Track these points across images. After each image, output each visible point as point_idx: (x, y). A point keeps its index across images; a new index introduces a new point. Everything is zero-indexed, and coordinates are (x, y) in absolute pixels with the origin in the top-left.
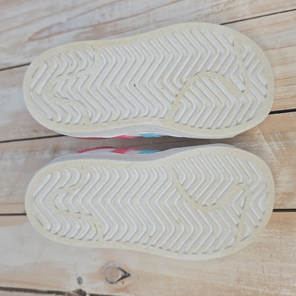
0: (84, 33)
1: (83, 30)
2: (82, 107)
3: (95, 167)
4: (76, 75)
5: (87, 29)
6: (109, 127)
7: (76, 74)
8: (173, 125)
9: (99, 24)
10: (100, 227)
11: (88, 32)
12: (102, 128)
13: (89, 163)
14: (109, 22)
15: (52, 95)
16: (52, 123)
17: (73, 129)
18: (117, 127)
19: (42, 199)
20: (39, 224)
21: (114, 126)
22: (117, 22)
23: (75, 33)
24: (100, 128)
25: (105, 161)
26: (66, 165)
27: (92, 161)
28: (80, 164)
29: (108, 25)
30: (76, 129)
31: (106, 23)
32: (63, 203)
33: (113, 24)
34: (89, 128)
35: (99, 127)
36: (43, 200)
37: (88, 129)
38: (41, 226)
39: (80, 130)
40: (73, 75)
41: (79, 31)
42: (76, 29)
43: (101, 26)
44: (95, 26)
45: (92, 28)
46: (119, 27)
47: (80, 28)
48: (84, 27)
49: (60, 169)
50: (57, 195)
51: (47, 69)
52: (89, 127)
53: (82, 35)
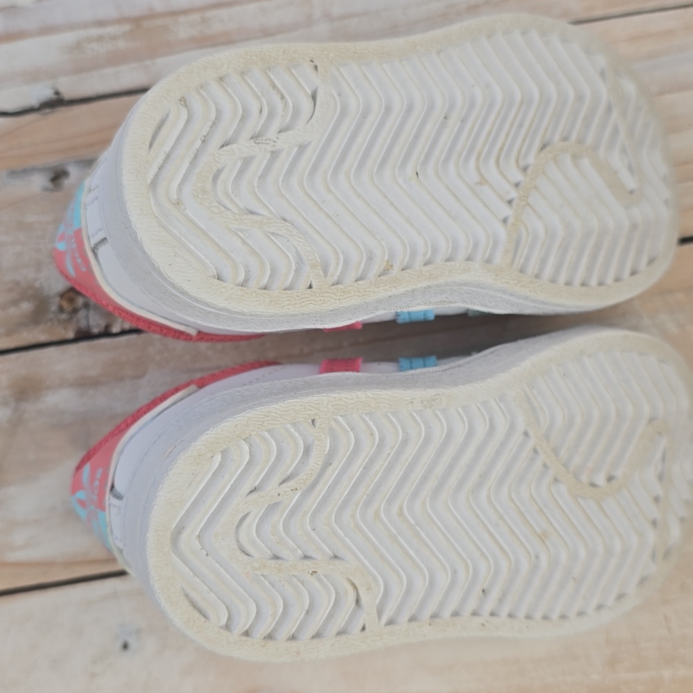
0: (100, 39)
1: (95, 32)
2: (300, 237)
3: (341, 416)
4: (275, 142)
5: (111, 30)
6: (374, 292)
7: (275, 139)
8: (515, 280)
9: (152, 16)
10: (368, 589)
11: (114, 38)
12: (359, 296)
13: (332, 405)
14: (185, 12)
15: (216, 204)
16: (224, 287)
17: (287, 303)
18: (394, 291)
19: (197, 534)
20: (197, 615)
21: (386, 290)
22: (209, 14)
23: (69, 37)
24: (354, 295)
25: (372, 396)
26: (269, 418)
27: (341, 400)
28: (310, 412)
29: (182, 19)
30: (293, 303)
31: (174, 14)
32: (258, 536)
33: (196, 17)
34: (326, 299)
35: (350, 293)
36: (199, 536)
37: (324, 300)
38: (203, 619)
39: (303, 304)
40: (268, 144)
41: (82, 33)
42: (72, 27)
43: (159, 22)
44: (137, 21)
45: (126, 28)
46: (217, 28)
47: (85, 25)
48: (101, 23)
49: (253, 433)
50: (247, 515)
51: (188, 121)
52: (328, 295)
53: (95, 46)
